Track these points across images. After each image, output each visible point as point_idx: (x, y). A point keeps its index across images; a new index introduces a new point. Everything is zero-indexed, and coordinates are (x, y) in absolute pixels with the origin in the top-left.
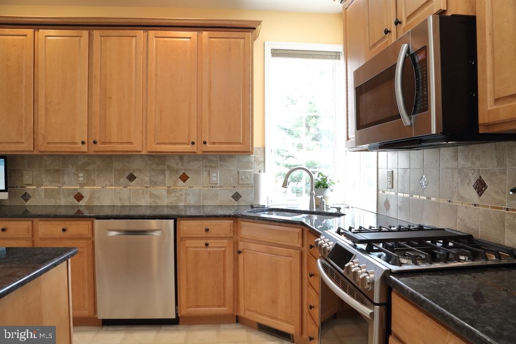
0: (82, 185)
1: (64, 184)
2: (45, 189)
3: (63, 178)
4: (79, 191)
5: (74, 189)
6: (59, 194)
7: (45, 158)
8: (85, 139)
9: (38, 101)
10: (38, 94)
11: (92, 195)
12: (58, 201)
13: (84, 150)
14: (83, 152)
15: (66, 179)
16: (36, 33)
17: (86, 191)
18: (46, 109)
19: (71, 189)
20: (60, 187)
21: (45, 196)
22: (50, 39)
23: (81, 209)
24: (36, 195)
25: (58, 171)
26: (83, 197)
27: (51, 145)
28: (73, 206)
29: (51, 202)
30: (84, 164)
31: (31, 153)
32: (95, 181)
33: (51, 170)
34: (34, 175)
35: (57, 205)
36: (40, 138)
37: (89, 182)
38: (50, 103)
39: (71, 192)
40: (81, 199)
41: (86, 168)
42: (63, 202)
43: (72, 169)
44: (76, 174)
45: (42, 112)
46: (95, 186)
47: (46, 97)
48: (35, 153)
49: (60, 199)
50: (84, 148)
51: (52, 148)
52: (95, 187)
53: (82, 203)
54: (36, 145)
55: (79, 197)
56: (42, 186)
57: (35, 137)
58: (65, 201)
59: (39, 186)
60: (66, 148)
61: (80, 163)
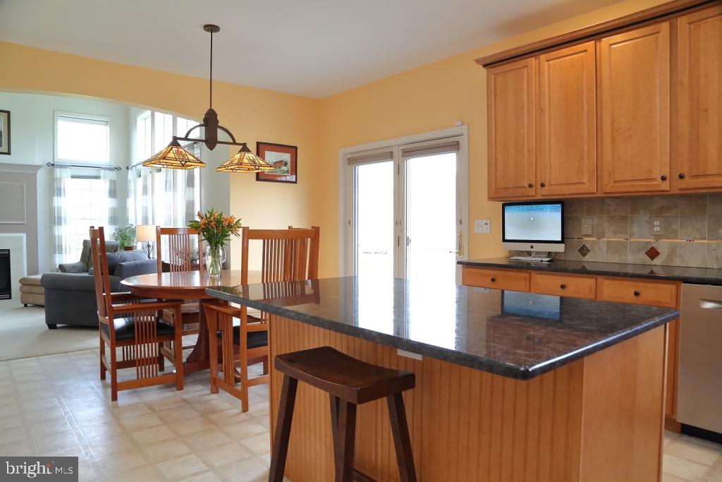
0: (658, 237)
1: (632, 235)
2: (607, 241)
3: (631, 227)
4: (653, 245)
5: (647, 243)
6: (626, 248)
7: (608, 201)
8: (666, 173)
9: (602, 129)
10: (601, 121)
11: (673, 251)
12: (624, 258)
13: (665, 189)
14: (663, 191)
15: (635, 229)
16: (598, 44)
17: (663, 246)
18: (613, 139)
19: (640, 243)
20: (627, 239)
21: (607, 250)
22: (615, 48)
23: (655, 270)
24: (596, 249)
25: (625, 218)
26: (658, 254)
27: (619, 184)
28: (644, 265)
29: (615, 259)
30: (661, 208)
31: (594, 196)
32: (677, 231)
33: (615, 217)
34: (595, 223)
35: (622, 262)
36: (606, 175)
37: (669, 233)
38: (617, 130)
39: (641, 246)
40: (656, 256)
41: (664, 214)
42: (630, 259)
43: (643, 217)
44: (650, 223)
45: (607, 141)
46: (677, 239)
47: (613, 122)
48: (598, 195)
49: (626, 255)
50: (665, 186)
51: (620, 188)
52: (676, 241)
53: (657, 261)
54: (599, 184)
55: (653, 253)
56: (604, 237)
57: (599, 174)
58: (633, 259)
59: (599, 237)
60: (640, 187)
61: (655, 207)
